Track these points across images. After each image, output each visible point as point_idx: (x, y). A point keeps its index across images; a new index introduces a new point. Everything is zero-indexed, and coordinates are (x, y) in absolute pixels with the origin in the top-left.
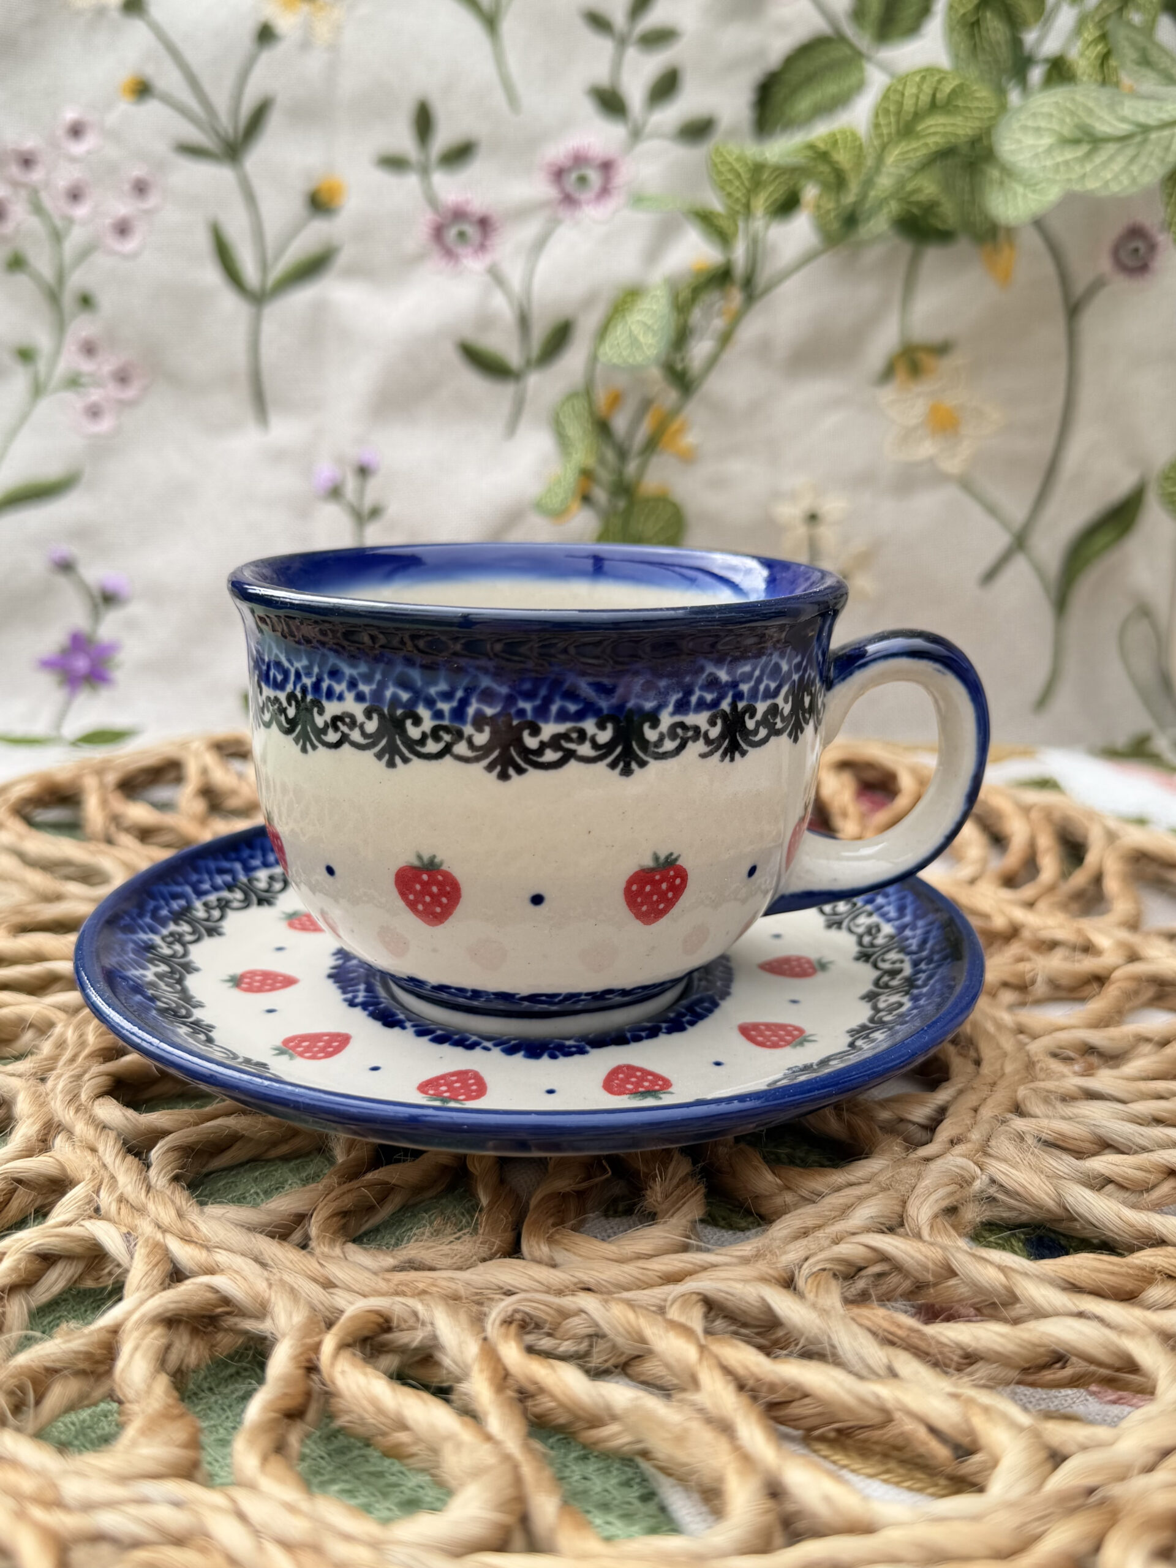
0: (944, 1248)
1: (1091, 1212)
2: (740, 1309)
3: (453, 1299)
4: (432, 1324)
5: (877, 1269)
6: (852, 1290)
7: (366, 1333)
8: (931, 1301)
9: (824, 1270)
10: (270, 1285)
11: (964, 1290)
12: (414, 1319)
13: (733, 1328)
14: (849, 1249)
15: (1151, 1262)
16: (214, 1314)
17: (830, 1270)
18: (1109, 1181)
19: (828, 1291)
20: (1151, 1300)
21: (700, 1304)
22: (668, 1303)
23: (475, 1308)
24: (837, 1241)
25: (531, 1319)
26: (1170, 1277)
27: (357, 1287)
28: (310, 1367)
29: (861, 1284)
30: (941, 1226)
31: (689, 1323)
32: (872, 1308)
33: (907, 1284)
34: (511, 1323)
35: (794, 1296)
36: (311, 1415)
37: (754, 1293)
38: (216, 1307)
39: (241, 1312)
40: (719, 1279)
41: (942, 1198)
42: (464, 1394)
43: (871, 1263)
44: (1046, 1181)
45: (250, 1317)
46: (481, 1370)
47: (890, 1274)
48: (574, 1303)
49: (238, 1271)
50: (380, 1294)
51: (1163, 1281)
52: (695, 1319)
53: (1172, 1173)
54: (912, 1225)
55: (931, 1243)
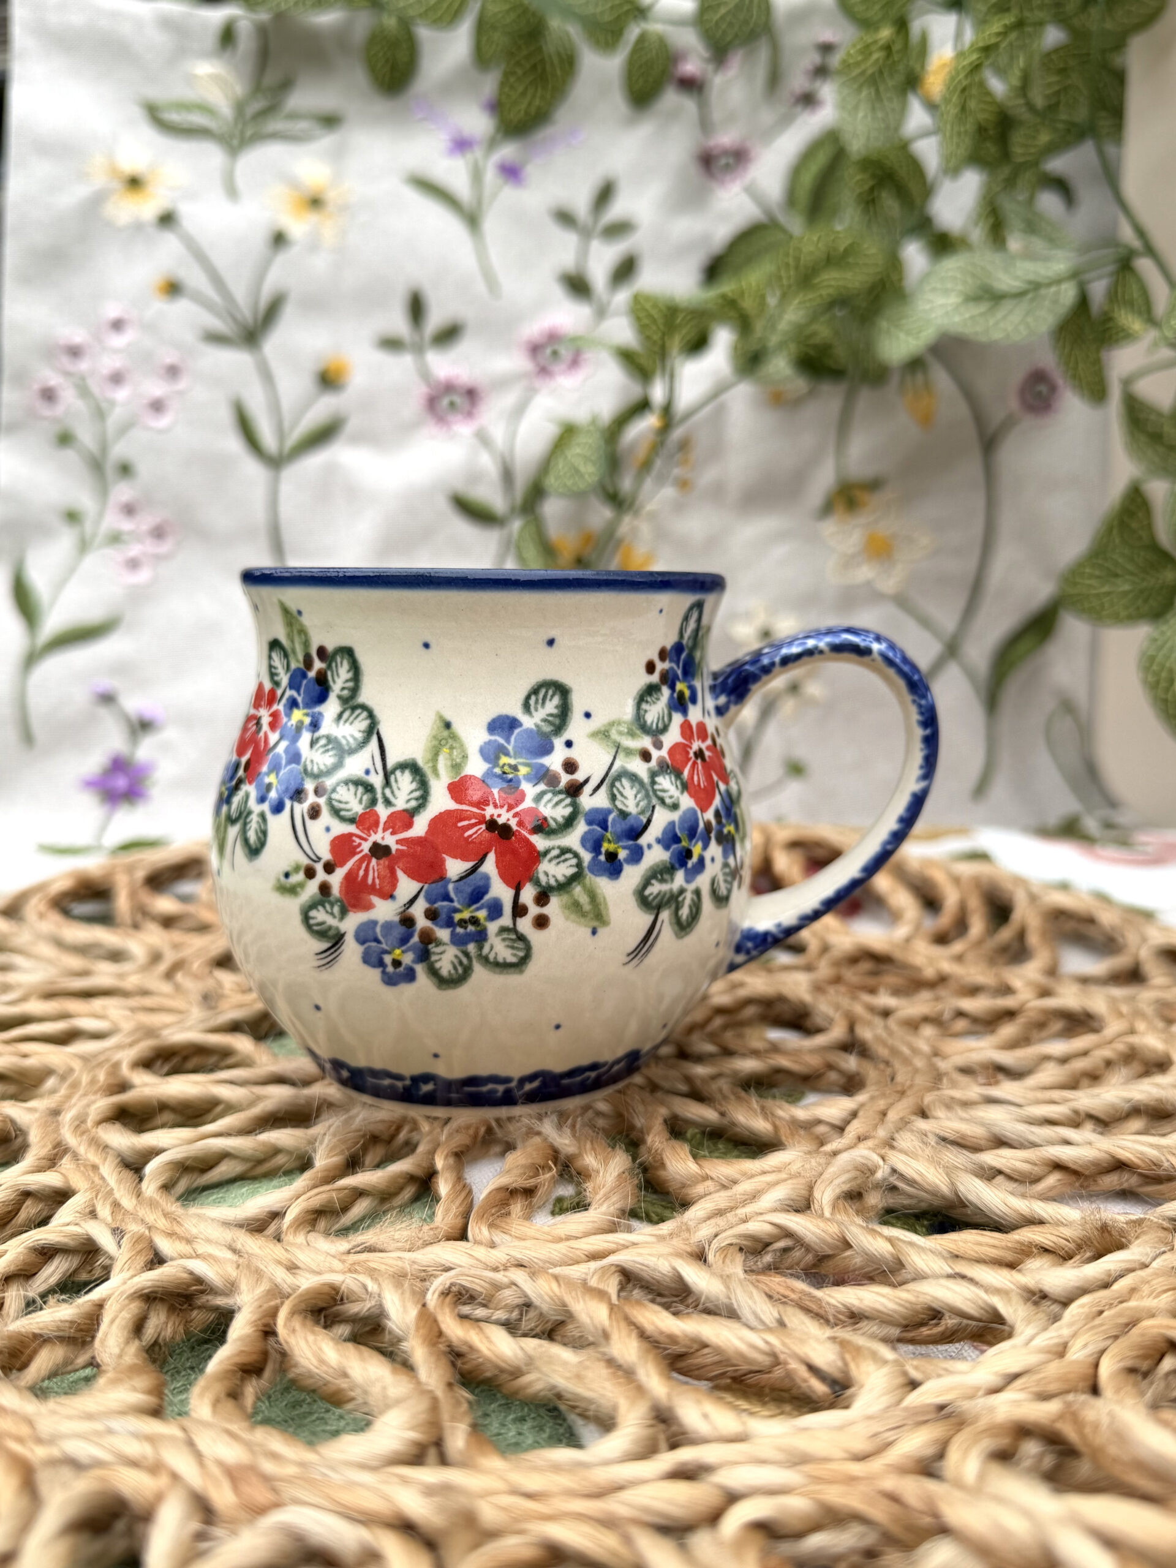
0: (839, 1224)
1: (980, 1198)
2: (654, 1279)
3: (399, 1278)
4: (379, 1296)
5: (781, 1244)
6: (759, 1263)
7: (322, 1304)
8: (829, 1268)
9: (731, 1245)
10: (239, 1270)
11: (858, 1261)
12: (364, 1291)
14: (756, 1226)
15: (1029, 1238)
16: (188, 1292)
17: (736, 1244)
18: (1000, 1172)
19: (732, 1261)
20: (1028, 1268)
21: (616, 1274)
22: (589, 1277)
23: (419, 1284)
24: (745, 1220)
25: (467, 1291)
26: (1046, 1250)
27: (314, 1267)
28: (268, 1332)
29: (768, 1258)
30: (841, 1206)
31: (606, 1288)
32: (770, 1276)
33: (810, 1258)
34: (448, 1294)
35: (703, 1267)
36: (267, 1373)
37: (667, 1264)
38: (189, 1285)
39: (212, 1290)
40: (640, 1254)
41: (844, 1183)
42: (405, 1352)
43: (778, 1239)
44: (941, 1171)
45: (220, 1295)
46: (417, 1329)
47: (794, 1248)
48: (506, 1277)
49: (210, 1255)
50: (332, 1271)
51: (1040, 1254)
52: (612, 1286)
53: (1058, 1166)
54: (816, 1206)
55: (831, 1221)
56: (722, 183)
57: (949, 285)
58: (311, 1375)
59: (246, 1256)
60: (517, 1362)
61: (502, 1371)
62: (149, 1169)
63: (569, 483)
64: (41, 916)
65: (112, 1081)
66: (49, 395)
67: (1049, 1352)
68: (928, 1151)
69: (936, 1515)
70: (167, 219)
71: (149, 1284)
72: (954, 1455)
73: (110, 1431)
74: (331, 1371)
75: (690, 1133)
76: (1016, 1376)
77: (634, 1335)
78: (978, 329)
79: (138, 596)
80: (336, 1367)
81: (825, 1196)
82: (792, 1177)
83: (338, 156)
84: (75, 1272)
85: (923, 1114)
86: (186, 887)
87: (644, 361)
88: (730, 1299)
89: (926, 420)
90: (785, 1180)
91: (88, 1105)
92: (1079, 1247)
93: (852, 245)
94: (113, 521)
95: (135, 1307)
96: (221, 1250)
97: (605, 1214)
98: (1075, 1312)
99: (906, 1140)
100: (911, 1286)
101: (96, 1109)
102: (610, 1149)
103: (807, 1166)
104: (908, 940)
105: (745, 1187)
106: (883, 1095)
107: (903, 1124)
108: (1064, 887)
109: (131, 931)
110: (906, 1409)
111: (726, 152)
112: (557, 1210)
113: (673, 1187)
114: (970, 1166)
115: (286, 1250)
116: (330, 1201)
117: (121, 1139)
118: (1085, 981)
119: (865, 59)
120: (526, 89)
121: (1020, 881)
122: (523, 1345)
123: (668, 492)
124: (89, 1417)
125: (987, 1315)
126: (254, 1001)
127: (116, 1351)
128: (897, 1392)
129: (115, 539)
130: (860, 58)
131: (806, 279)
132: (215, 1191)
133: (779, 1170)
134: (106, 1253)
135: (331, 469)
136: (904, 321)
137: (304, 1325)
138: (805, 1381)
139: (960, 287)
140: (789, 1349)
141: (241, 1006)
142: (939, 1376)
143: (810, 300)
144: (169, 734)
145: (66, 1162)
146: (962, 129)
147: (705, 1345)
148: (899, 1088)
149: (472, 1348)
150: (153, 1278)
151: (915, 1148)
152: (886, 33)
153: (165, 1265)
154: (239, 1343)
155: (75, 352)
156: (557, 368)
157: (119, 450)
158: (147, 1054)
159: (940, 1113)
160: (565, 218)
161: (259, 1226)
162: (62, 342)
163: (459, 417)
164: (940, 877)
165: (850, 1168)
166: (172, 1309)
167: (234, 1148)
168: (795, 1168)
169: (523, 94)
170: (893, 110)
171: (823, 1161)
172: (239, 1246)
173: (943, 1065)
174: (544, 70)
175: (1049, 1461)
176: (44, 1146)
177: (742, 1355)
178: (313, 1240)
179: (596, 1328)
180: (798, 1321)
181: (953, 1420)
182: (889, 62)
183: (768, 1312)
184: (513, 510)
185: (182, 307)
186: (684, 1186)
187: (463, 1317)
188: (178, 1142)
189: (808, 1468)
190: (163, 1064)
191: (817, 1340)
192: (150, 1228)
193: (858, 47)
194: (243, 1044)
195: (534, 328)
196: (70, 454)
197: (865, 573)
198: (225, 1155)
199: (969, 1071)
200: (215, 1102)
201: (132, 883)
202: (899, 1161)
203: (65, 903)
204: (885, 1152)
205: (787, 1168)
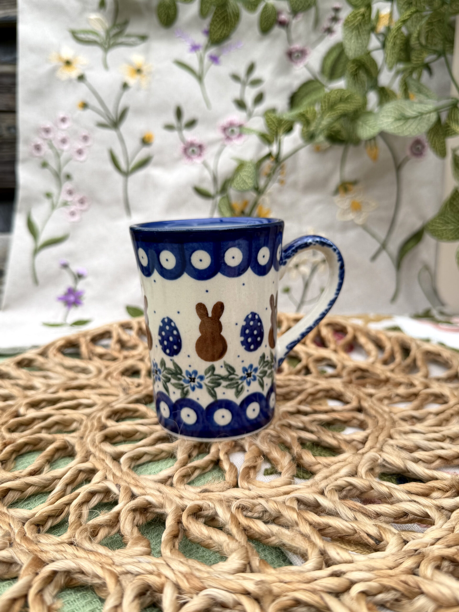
0: (369, 481)
1: (414, 470)
2: (307, 501)
3: (220, 501)
4: (215, 508)
5: (349, 488)
6: (342, 495)
7: (195, 511)
8: (366, 497)
9: (333, 489)
10: (164, 499)
11: (376, 494)
12: (209, 506)
13: (306, 507)
14: (340, 482)
15: (433, 485)
16: (146, 507)
18: (420, 460)
19: (334, 495)
20: (434, 496)
21: (296, 500)
22: (286, 501)
23: (227, 504)
24: (336, 480)
25: (245, 507)
26: (439, 489)
27: (190, 498)
28: (179, 522)
29: (344, 493)
30: (368, 474)
31: (293, 506)
32: (348, 501)
33: (358, 492)
34: (239, 508)
35: (324, 497)
36: (180, 536)
37: (312, 497)
38: (147, 505)
39: (155, 507)
40: (301, 493)
41: (368, 465)
42: (227, 529)
43: (347, 486)
44: (401, 460)
45: (158, 508)
46: (232, 521)
47: (352, 489)
48: (257, 501)
49: (153, 494)
50: (197, 500)
51: (437, 490)
52: (295, 505)
53: (440, 457)
54: (359, 474)
55: (365, 480)
56: (296, 63)
57: (389, 114)
58: (197, 538)
59: (165, 494)
60: (267, 533)
61: (262, 536)
62: (122, 460)
63: (242, 186)
64: (55, 355)
65: (101, 425)
66: (38, 148)
67: (449, 531)
68: (396, 453)
69: (420, 588)
70: (81, 78)
71: (134, 505)
72: (422, 567)
73: (140, 562)
74: (205, 537)
75: (308, 444)
76: (439, 539)
77: (308, 524)
78: (400, 131)
79: (75, 226)
80: (207, 535)
81: (362, 470)
82: (350, 463)
83: (147, 51)
84: (103, 499)
85: (391, 437)
86: (105, 342)
87: (269, 138)
88: (336, 509)
89: (375, 158)
90: (347, 465)
91: (94, 435)
92: (451, 488)
93: (350, 95)
94: (64, 197)
95: (131, 513)
96: (155, 492)
97: (288, 478)
98: (455, 515)
99: (387, 448)
100: (397, 504)
101: (98, 436)
102: (283, 452)
103: (355, 459)
104: (373, 363)
105: (334, 467)
106: (376, 430)
107: (385, 441)
108: (428, 341)
109: (89, 361)
110: (405, 551)
111: (297, 51)
112: (266, 473)
113: (306, 466)
114: (410, 458)
115: (179, 492)
116: (188, 472)
117: (109, 448)
118: (438, 380)
119: (354, 20)
120: (221, 26)
121: (412, 339)
122: (270, 528)
123: (276, 185)
124: (131, 556)
125: (424, 515)
126: (142, 390)
127: (130, 531)
128: (401, 545)
129: (65, 204)
130: (352, 19)
131: (332, 107)
132: (143, 466)
133: (344, 460)
134: (113, 492)
135: (147, 176)
136: (368, 122)
137: (193, 521)
138: (366, 539)
139: (393, 115)
140: (360, 528)
141: (137, 393)
142: (414, 539)
143: (333, 114)
144: (89, 279)
145: (91, 458)
146: (394, 52)
147: (330, 526)
148: (381, 427)
149: (251, 528)
150: (135, 503)
151: (391, 451)
152: (362, 10)
153: (138, 498)
154: (171, 527)
155: (47, 131)
156: (234, 136)
157: (66, 169)
158: (109, 413)
159: (396, 436)
160: (236, 77)
161: (165, 481)
162: (42, 127)
163: (196, 156)
164: (383, 337)
165: (369, 460)
166: (141, 513)
167: (148, 451)
168: (350, 460)
169: (219, 28)
170: (365, 39)
171: (359, 457)
172: (161, 490)
173: (396, 417)
174: (228, 19)
175: (451, 568)
176: (83, 452)
177: (344, 530)
178: (187, 487)
179: (292, 521)
180: (360, 517)
181: (421, 555)
182: (363, 20)
183: (351, 514)
184: (217, 192)
185: (88, 112)
186: (310, 466)
187: (246, 517)
188: (130, 449)
189: (375, 572)
190: (114, 416)
191: (370, 525)
192: (128, 484)
193: (352, 15)
194: (142, 408)
195: (224, 121)
196: (47, 171)
197: (351, 216)
198: (145, 454)
199: (404, 419)
200: (136, 432)
201: (86, 341)
202: (385, 456)
203: (62, 350)
204: (381, 453)
205: (347, 460)
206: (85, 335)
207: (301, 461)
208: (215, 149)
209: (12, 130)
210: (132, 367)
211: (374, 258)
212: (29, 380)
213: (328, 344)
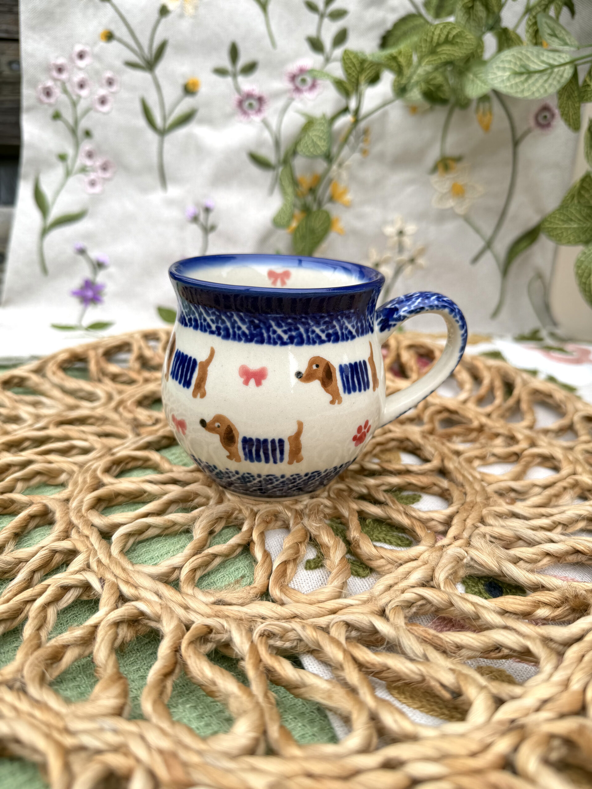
0: (448, 593)
1: (512, 574)
2: (361, 626)
3: (239, 621)
4: (230, 631)
5: (420, 603)
6: (409, 613)
9: (397, 606)
10: (162, 608)
11: (457, 613)
12: (223, 629)
14: (409, 596)
15: (538, 599)
16: (137, 619)
17: (400, 606)
18: (521, 559)
19: (399, 615)
20: (538, 615)
21: (344, 627)
22: (331, 626)
24: (403, 592)
25: (272, 633)
26: (546, 604)
27: (199, 611)
28: (177, 651)
29: (413, 610)
30: (448, 583)
31: (339, 637)
32: (417, 625)
34: (263, 636)
35: (385, 621)
36: (177, 670)
37: (368, 620)
38: (138, 616)
39: (149, 619)
40: (353, 613)
41: (449, 570)
43: (418, 600)
44: (494, 560)
45: (152, 621)
46: (250, 655)
47: (425, 605)
48: (291, 625)
49: (147, 599)
50: (208, 616)
52: (342, 634)
53: (548, 554)
54: (436, 582)
55: (444, 592)
57: (506, 65)
59: (165, 600)
60: (296, 682)
61: (290, 684)
62: (114, 537)
63: (311, 150)
64: (54, 373)
65: (93, 481)
66: (48, 93)
67: (561, 686)
68: (489, 549)
71: (119, 616)
73: (102, 729)
79: (96, 199)
80: (210, 679)
81: (441, 576)
82: (425, 563)
84: (81, 596)
85: (482, 521)
86: (123, 356)
87: (347, 86)
88: (399, 640)
89: (487, 128)
90: (420, 566)
91: (83, 498)
94: (81, 160)
95: (112, 631)
96: (153, 596)
97: (336, 585)
99: (476, 541)
100: (486, 633)
101: (87, 500)
102: (336, 538)
103: (432, 557)
104: (465, 402)
105: (403, 569)
106: (464, 509)
107: (475, 528)
109: (97, 383)
110: (496, 722)
112: (308, 567)
113: (364, 558)
114: (508, 557)
115: (184, 599)
117: (99, 520)
118: (547, 432)
121: (517, 371)
122: (301, 675)
123: (357, 156)
124: (92, 718)
125: (524, 650)
127: (105, 659)
129: (83, 170)
131: (433, 49)
133: (417, 558)
134: (95, 589)
135: (190, 136)
137: (194, 652)
138: (439, 691)
139: (512, 67)
140: (431, 674)
141: (153, 433)
143: (434, 60)
144: (112, 270)
145: (74, 534)
147: (389, 668)
148: (472, 505)
150: (120, 613)
151: (481, 546)
153: (127, 604)
154: (164, 659)
155: (60, 70)
156: (305, 88)
157: (84, 124)
158: (109, 464)
159: (490, 520)
160: (311, 6)
162: (53, 63)
163: (254, 112)
164: (481, 366)
165: (451, 560)
166: (129, 626)
167: (152, 523)
168: (425, 557)
171: (438, 553)
172: (161, 594)
176: (62, 524)
177: (407, 675)
178: (196, 593)
179: (336, 661)
180: (433, 655)
183: (419, 649)
184: (279, 161)
185: (114, 45)
186: (370, 560)
188: (127, 520)
189: (449, 762)
191: (445, 669)
192: (117, 578)
194: (155, 456)
195: (293, 67)
196: (60, 123)
197: (450, 203)
198: (149, 527)
199: (501, 494)
200: (143, 492)
201: (96, 355)
202: (473, 553)
203: (66, 365)
204: (467, 549)
205: (422, 557)
206: (95, 347)
207: (358, 550)
208: (280, 104)
209: (14, 66)
210: (154, 393)
211: (475, 260)
212: (14, 408)
213: (409, 373)
